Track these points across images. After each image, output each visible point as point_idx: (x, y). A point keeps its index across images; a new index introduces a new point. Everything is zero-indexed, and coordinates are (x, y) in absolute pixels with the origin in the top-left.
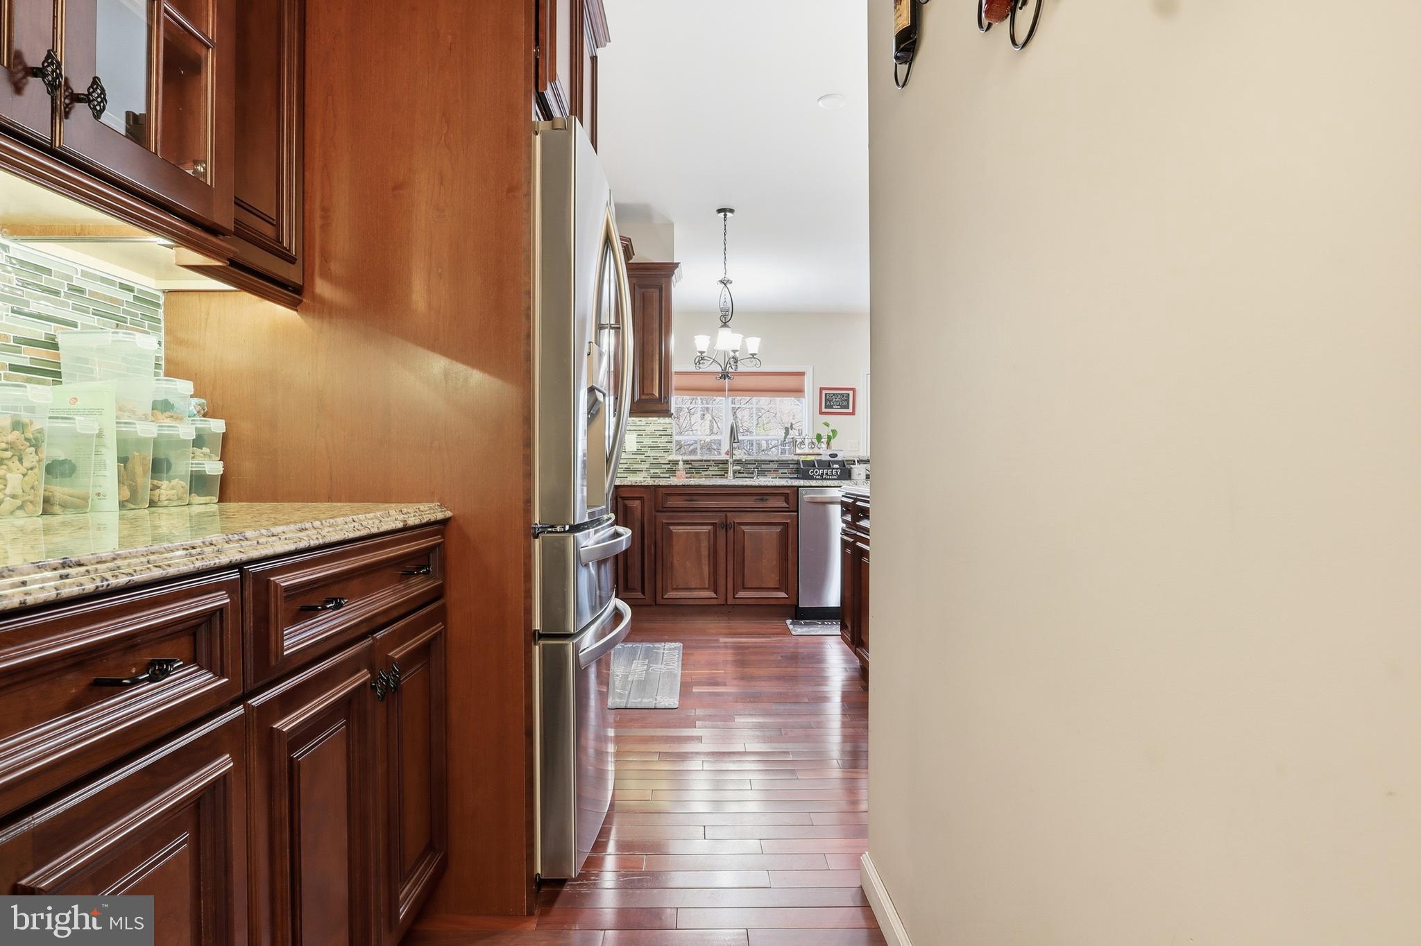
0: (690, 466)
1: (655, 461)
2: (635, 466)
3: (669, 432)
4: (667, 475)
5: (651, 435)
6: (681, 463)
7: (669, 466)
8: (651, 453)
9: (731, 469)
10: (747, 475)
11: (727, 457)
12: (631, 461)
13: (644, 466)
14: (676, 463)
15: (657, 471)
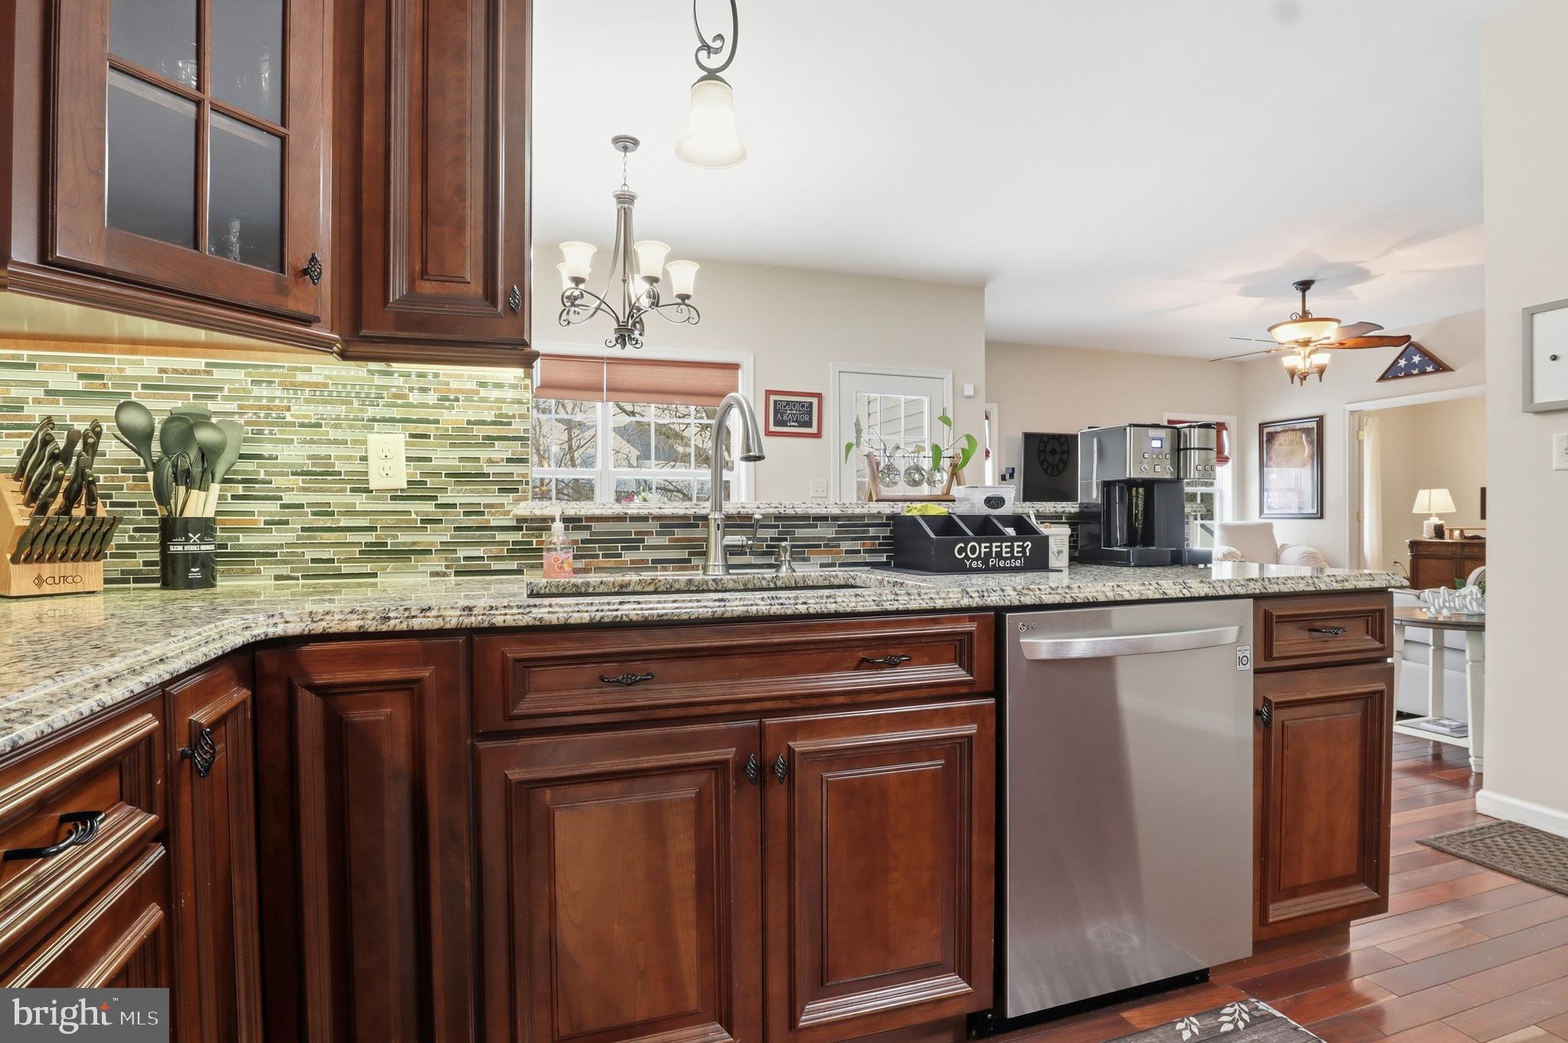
0: (586, 535)
1: (473, 521)
2: (404, 538)
3: (517, 427)
4: (514, 565)
5: (459, 437)
6: (558, 526)
7: (518, 536)
8: (455, 495)
9: (717, 542)
10: (753, 560)
11: (705, 508)
12: (390, 520)
13: (431, 538)
14: (542, 524)
15: (479, 552)
